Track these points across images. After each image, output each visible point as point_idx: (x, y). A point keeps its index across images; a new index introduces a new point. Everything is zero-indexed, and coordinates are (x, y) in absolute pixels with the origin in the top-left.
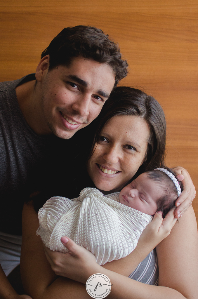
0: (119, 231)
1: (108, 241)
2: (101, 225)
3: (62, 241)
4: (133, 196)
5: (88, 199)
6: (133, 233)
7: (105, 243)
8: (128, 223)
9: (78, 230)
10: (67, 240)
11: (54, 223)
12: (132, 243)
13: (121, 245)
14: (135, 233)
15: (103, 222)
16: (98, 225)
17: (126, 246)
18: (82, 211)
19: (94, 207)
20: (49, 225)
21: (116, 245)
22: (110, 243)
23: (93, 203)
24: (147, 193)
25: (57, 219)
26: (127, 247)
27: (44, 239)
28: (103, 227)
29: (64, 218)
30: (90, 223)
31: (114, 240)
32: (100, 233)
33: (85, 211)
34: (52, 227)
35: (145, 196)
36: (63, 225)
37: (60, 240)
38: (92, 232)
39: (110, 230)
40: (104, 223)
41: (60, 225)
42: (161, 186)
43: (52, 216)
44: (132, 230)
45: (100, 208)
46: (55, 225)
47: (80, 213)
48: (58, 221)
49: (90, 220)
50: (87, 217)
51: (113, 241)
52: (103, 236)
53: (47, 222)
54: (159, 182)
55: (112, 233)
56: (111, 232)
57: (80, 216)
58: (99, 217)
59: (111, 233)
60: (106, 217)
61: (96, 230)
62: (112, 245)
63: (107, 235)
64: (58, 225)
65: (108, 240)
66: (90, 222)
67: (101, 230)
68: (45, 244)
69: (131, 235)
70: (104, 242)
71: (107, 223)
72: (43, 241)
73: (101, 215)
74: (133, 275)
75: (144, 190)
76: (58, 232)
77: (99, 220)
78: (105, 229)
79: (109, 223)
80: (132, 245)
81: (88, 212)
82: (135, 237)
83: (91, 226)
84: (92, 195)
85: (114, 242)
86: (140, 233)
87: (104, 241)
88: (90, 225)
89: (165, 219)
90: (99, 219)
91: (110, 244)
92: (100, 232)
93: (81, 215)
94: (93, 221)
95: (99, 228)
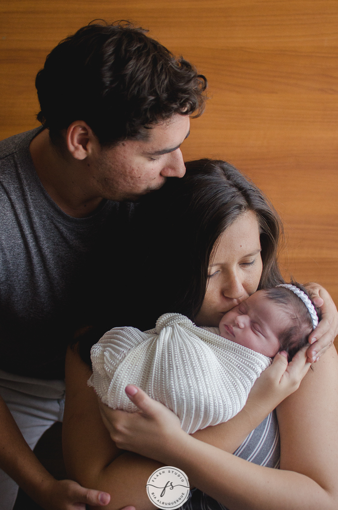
0: (217, 378)
1: (199, 394)
2: (188, 368)
3: (128, 391)
4: (242, 325)
5: (169, 329)
6: (240, 383)
7: (195, 397)
8: (232, 366)
9: (153, 376)
10: (135, 390)
11: (115, 364)
12: (238, 399)
13: (221, 400)
14: (242, 383)
15: (192, 364)
16: (184, 367)
17: (229, 403)
18: (159, 346)
19: (178, 339)
20: (107, 368)
21: (212, 400)
22: (203, 396)
23: (177, 334)
24: (264, 322)
25: (120, 358)
26: (231, 404)
27: (99, 391)
28: (192, 371)
29: (130, 356)
30: (172, 365)
31: (210, 392)
32: (188, 381)
33: (163, 345)
34: (112, 370)
35: (261, 325)
36: (130, 367)
37: (124, 391)
38: (174, 379)
39: (202, 377)
40: (194, 365)
41: (124, 367)
42: (287, 311)
43: (111, 355)
44: (238, 378)
45: (187, 341)
46: (117, 368)
47: (155, 349)
48: (122, 362)
49: (172, 360)
50: (166, 355)
51: (208, 393)
52: (191, 385)
53: (104, 363)
54: (284, 305)
55: (207, 380)
56: (205, 379)
57: (157, 354)
58: (185, 356)
59: (205, 381)
60: (198, 355)
61: (181, 376)
62: (205, 400)
63: (198, 384)
64: (122, 368)
65: (199, 392)
66: (171, 363)
67: (189, 376)
68: (101, 398)
69: (237, 386)
70: (193, 395)
71: (198, 365)
72: (97, 394)
73: (189, 353)
74: (240, 452)
75: (259, 318)
76: (122, 378)
77: (186, 360)
78: (195, 375)
79: (201, 365)
80: (239, 401)
81: (168, 347)
82: (243, 389)
83: (173, 370)
84: (175, 323)
85: (210, 395)
86: (252, 383)
87: (193, 393)
88: (171, 368)
89: (290, 363)
90: (186, 358)
91: (203, 399)
92: (187, 378)
93: (157, 352)
94: (177, 361)
95: (186, 372)
